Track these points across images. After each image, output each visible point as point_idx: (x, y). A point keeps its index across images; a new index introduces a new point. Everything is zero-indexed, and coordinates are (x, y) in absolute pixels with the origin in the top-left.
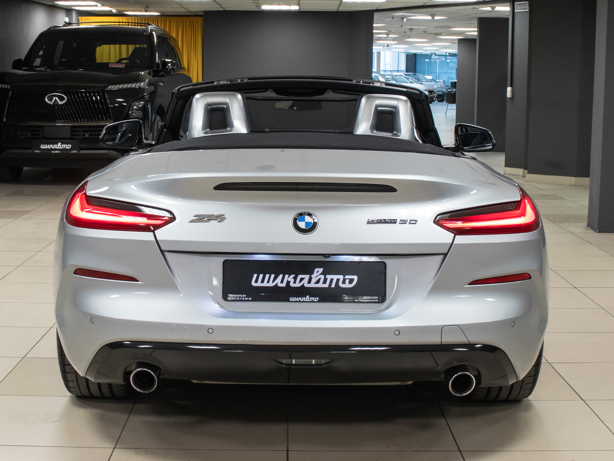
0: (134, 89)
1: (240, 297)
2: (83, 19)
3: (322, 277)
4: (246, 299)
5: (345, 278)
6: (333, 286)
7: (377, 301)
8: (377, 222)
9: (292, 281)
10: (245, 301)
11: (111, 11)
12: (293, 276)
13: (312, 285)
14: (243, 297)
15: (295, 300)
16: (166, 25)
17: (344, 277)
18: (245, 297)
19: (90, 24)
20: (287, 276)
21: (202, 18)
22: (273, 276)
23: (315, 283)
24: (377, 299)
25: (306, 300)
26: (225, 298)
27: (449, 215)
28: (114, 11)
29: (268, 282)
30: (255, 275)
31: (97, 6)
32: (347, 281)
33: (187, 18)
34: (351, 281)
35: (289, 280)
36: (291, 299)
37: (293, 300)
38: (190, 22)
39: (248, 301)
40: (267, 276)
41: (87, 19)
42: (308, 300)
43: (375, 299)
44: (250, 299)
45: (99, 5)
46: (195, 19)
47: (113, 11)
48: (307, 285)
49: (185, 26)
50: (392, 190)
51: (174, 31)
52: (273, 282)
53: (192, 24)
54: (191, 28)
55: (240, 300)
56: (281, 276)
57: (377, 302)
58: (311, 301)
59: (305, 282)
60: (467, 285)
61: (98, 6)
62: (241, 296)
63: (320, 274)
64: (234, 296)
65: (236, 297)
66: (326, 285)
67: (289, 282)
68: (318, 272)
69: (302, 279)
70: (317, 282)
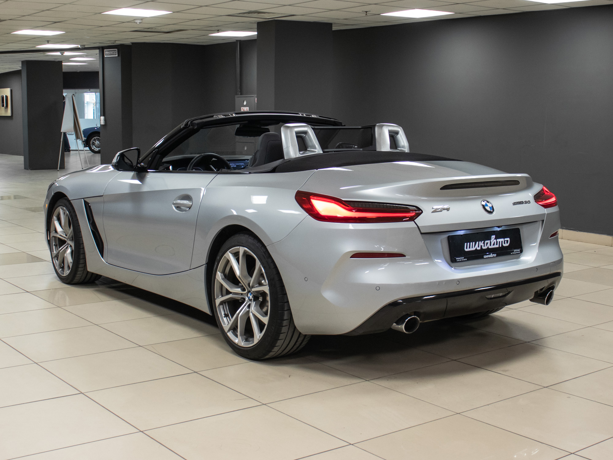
1: (461, 259)
3: (495, 241)
6: (500, 246)
8: (517, 204)
9: (483, 245)
10: (464, 261)
12: (483, 242)
13: (492, 247)
14: (462, 259)
17: (504, 239)
18: (463, 259)
20: (480, 242)
22: (474, 243)
24: (519, 251)
26: (453, 261)
29: (472, 248)
30: (466, 244)
32: (506, 242)
35: (481, 245)
39: (465, 261)
40: (471, 243)
44: (466, 259)
48: (490, 247)
52: (474, 247)
55: (462, 261)
56: (477, 242)
57: (520, 253)
59: (489, 244)
62: (461, 258)
63: (494, 239)
64: (458, 259)
65: (459, 259)
66: (498, 246)
67: (481, 246)
68: (493, 238)
69: (487, 243)
70: (494, 245)
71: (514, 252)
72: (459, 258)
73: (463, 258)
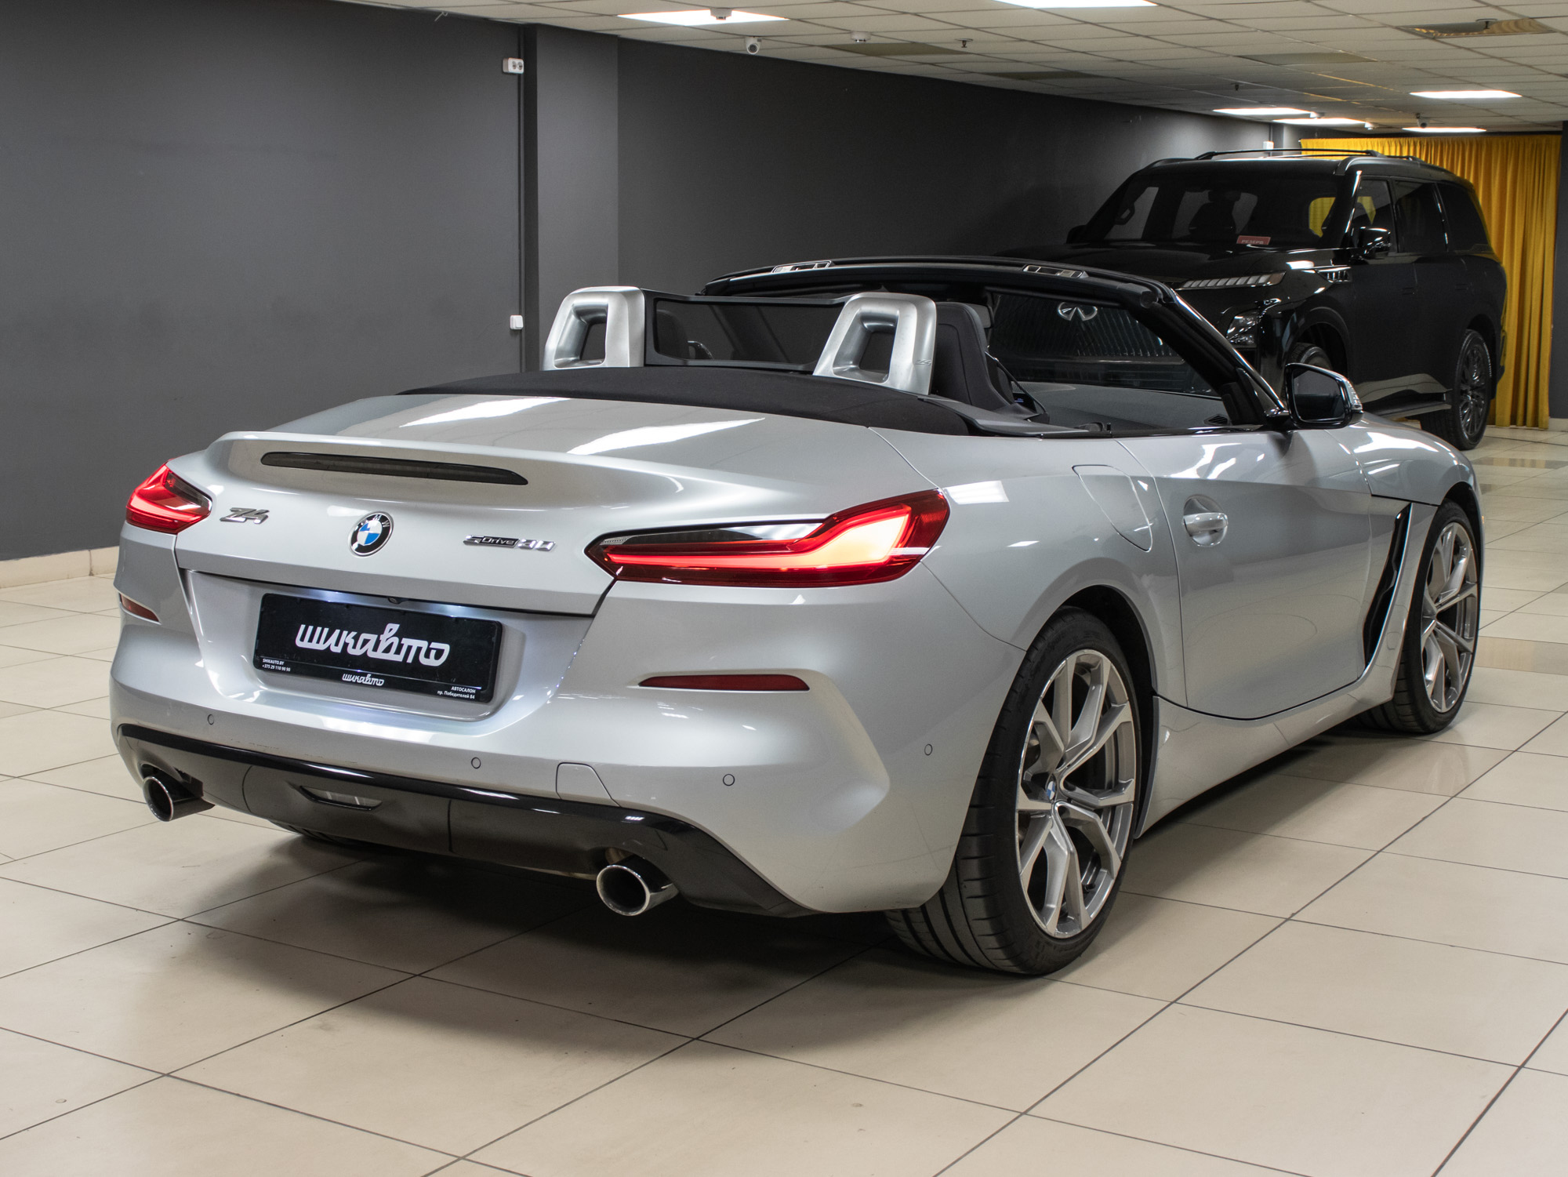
0: (1245, 288)
1: (275, 665)
2: (1307, 143)
3: (396, 640)
4: (284, 669)
5: (431, 646)
6: (410, 660)
7: (474, 697)
8: (481, 542)
9: (351, 642)
10: (281, 672)
11: (1363, 126)
12: (353, 634)
13: (379, 655)
14: (279, 665)
15: (350, 680)
16: (1481, 152)
17: (429, 644)
18: (282, 666)
19: (1282, 154)
20: (345, 633)
21: (1559, 138)
22: (326, 630)
23: (383, 652)
24: (473, 694)
25: (365, 683)
26: (258, 664)
27: (628, 538)
28: (1368, 125)
29: (318, 642)
30: (303, 627)
31: (1307, 116)
32: (433, 652)
33: (1526, 138)
34: (439, 653)
35: (347, 642)
36: (346, 678)
37: (347, 680)
38: (1533, 145)
39: (286, 672)
40: (319, 629)
41: (1317, 143)
42: (369, 683)
43: (470, 694)
44: (289, 669)
45: (1313, 114)
46: (1544, 139)
47: (1366, 126)
48: (371, 654)
49: (1521, 155)
50: (521, 481)
51: (1498, 168)
52: (325, 643)
53: (1538, 152)
54: (1534, 157)
55: (275, 671)
56: (337, 632)
57: (472, 700)
58: (372, 685)
59: (370, 646)
60: (634, 685)
61: (1311, 116)
62: (277, 662)
63: (393, 636)
64: (268, 661)
65: (271, 664)
66: (399, 658)
67: (346, 645)
68: (391, 630)
69: (366, 642)
70: (387, 650)
71: (449, 691)
72: (272, 662)
73: (282, 663)
